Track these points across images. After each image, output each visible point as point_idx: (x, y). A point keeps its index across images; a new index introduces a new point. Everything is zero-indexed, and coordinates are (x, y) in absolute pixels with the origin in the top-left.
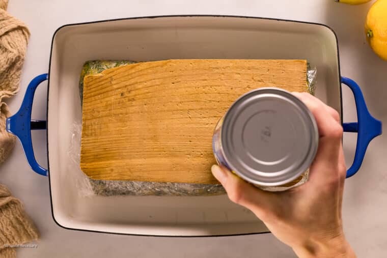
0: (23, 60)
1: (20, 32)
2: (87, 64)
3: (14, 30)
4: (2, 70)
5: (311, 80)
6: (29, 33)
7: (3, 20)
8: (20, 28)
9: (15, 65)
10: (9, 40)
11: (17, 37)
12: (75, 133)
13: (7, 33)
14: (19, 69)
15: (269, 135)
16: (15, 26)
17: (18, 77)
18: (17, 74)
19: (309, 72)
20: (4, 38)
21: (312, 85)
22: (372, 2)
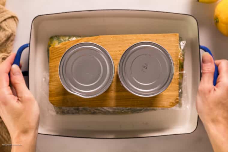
0: (15, 36)
1: (13, 19)
2: (52, 38)
3: (9, 18)
4: (2, 41)
5: (182, 48)
6: (18, 20)
7: (3, 12)
8: (13, 17)
9: (10, 38)
10: (7, 24)
11: (11, 22)
12: (45, 78)
13: (5, 20)
14: (12, 41)
15: (146, 68)
16: (10, 16)
17: (12, 45)
18: (11, 43)
19: (181, 42)
20: (3, 23)
21: (183, 50)
22: (218, 1)
